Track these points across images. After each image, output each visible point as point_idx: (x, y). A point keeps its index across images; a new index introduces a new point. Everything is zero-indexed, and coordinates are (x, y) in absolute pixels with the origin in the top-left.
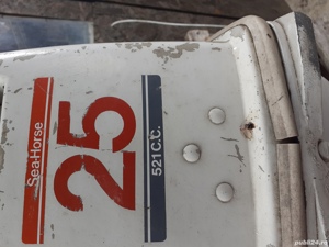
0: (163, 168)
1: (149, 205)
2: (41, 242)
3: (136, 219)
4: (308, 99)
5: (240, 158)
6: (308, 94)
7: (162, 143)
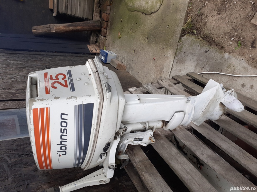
0: (73, 81)
1: (71, 86)
2: (50, 93)
3: (69, 89)
4: (99, 67)
5: (89, 79)
6: (99, 66)
7: (72, 78)
